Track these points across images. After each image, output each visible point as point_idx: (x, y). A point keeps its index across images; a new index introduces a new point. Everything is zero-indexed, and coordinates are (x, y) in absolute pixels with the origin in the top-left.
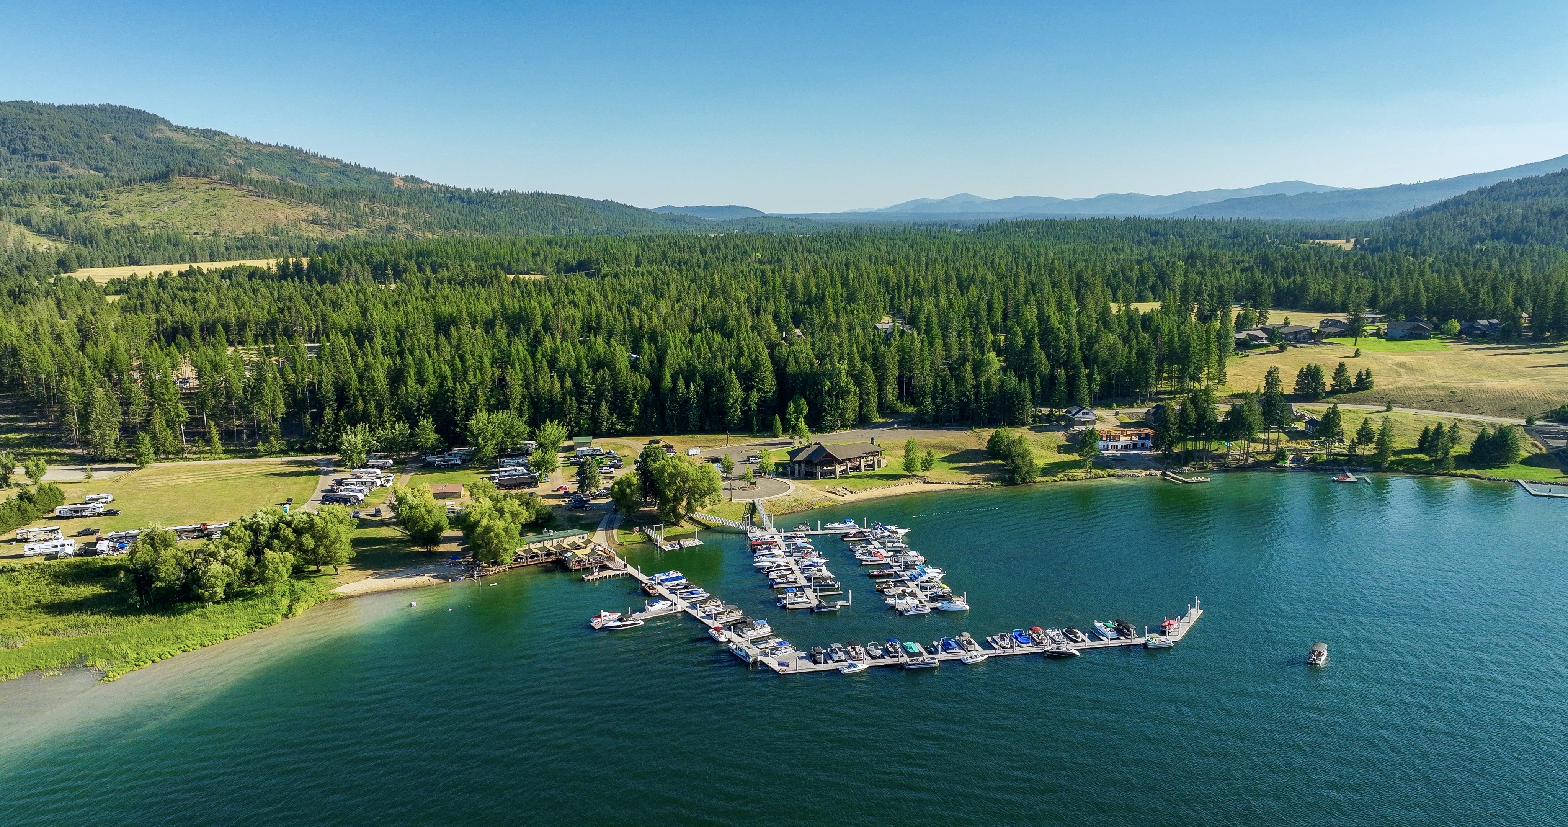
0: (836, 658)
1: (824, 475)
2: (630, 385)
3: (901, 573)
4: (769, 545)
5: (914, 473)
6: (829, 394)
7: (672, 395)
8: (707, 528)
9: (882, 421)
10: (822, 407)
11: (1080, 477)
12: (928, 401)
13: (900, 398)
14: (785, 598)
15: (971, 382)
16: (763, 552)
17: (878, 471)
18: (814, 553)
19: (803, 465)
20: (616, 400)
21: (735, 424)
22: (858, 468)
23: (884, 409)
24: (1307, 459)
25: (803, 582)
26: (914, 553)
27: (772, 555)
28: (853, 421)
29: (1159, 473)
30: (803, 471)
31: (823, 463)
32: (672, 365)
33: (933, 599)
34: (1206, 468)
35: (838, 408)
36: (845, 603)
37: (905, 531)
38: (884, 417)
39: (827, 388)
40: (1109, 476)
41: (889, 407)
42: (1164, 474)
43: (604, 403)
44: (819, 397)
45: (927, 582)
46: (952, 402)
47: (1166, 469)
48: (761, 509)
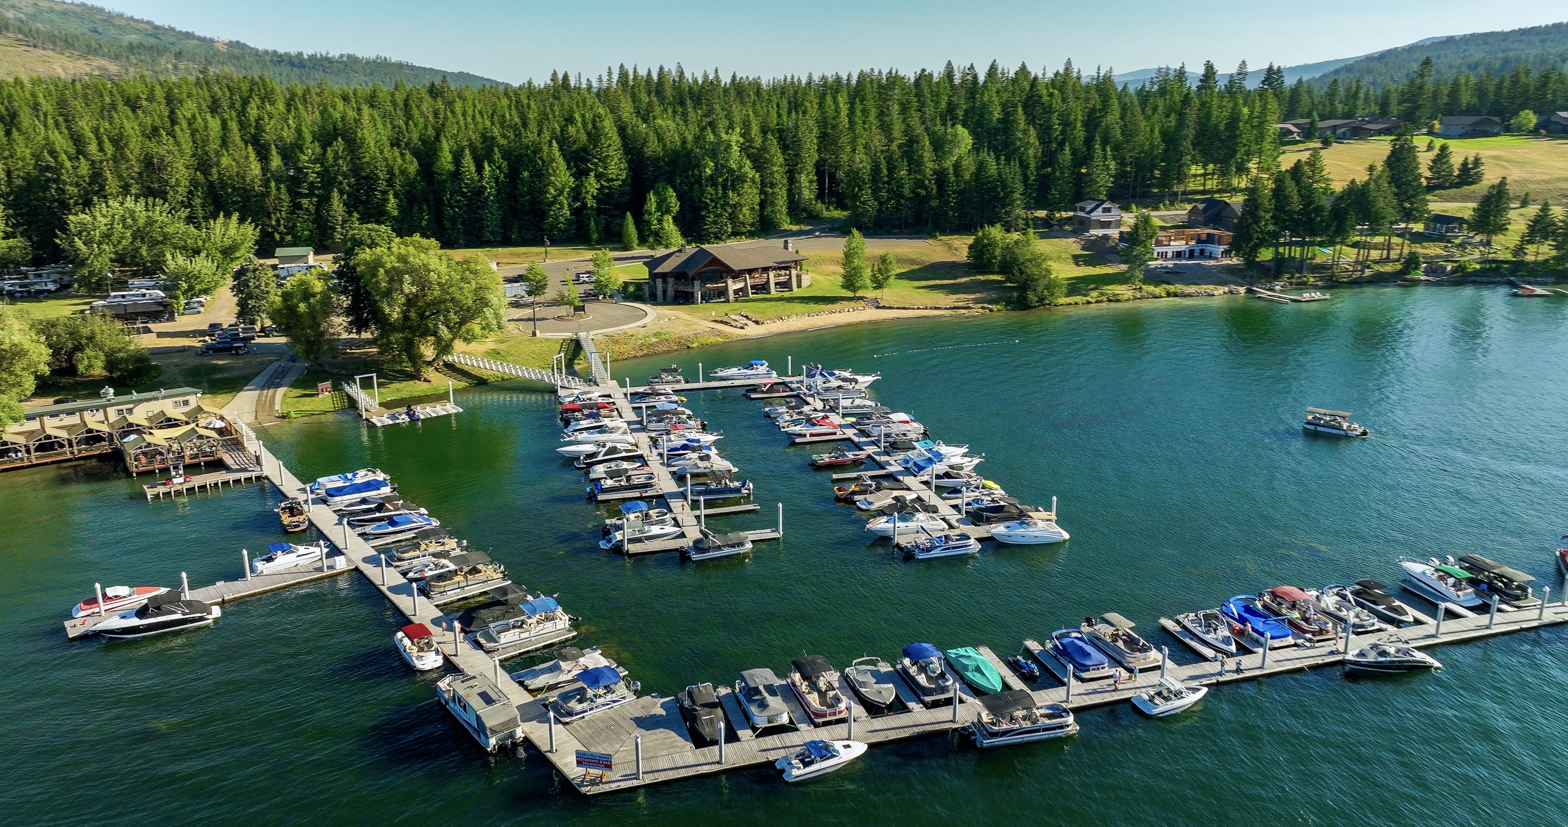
0: (762, 723)
1: (706, 298)
2: (381, 165)
3: (884, 458)
4: (594, 410)
5: (859, 294)
6: (712, 180)
7: (453, 182)
8: (480, 383)
9: (795, 228)
10: (701, 201)
11: (1125, 297)
12: (866, 194)
13: (820, 196)
14: (619, 528)
15: (930, 165)
16: (584, 424)
17: (796, 292)
18: (692, 423)
19: (671, 280)
20: (358, 191)
21: (560, 230)
22: (763, 288)
23: (796, 210)
24: (1449, 268)
25: (665, 484)
26: (903, 416)
27: (601, 429)
28: (752, 225)
29: (1242, 290)
30: (670, 292)
31: (705, 278)
32: (454, 137)
33: (977, 517)
34: (1305, 283)
35: (727, 204)
36: (767, 534)
37: (870, 379)
38: (798, 223)
39: (708, 171)
40: (1169, 295)
41: (804, 210)
42: (1249, 291)
43: (335, 194)
44: (697, 186)
45: (947, 475)
46: (903, 197)
47: (1252, 284)
48: (588, 347)
